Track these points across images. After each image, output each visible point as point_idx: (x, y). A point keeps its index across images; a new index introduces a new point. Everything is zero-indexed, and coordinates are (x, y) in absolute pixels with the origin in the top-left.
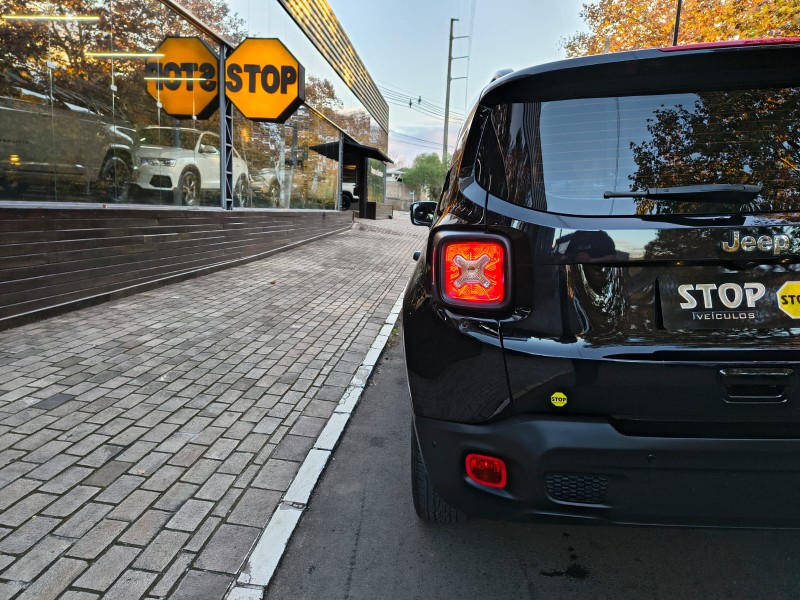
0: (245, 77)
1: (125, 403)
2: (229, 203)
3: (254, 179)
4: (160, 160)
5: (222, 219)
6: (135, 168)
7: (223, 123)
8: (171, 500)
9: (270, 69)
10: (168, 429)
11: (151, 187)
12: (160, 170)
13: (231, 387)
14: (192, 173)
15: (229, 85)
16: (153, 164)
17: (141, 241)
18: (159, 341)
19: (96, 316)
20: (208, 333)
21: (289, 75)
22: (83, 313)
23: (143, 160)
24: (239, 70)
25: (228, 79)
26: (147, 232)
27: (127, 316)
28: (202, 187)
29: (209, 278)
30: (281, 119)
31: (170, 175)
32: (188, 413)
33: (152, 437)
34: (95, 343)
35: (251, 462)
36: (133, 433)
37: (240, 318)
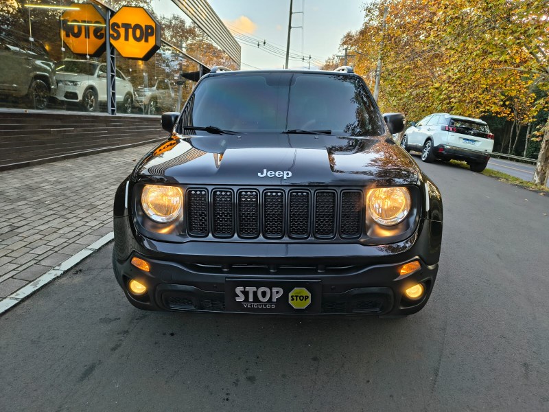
0: (122, 31)
1: (23, 211)
2: (113, 111)
3: (138, 95)
4: (71, 82)
5: (106, 120)
6: (53, 87)
7: (109, 59)
8: (35, 245)
9: (137, 26)
10: (42, 222)
11: (64, 99)
12: (71, 89)
13: (82, 208)
14: (91, 90)
15: (112, 36)
16: (66, 84)
17: (49, 133)
18: (51, 186)
19: (19, 173)
20: (81, 184)
21: (150, 31)
22: (12, 172)
23: (58, 82)
24: (118, 26)
25: (111, 32)
26: (53, 127)
27: (36, 174)
28: (99, 99)
29: (95, 157)
30: (146, 58)
31: (77, 92)
32: (55, 217)
33: (33, 224)
34: (14, 186)
35: (79, 235)
36: (24, 223)
37: (103, 177)
